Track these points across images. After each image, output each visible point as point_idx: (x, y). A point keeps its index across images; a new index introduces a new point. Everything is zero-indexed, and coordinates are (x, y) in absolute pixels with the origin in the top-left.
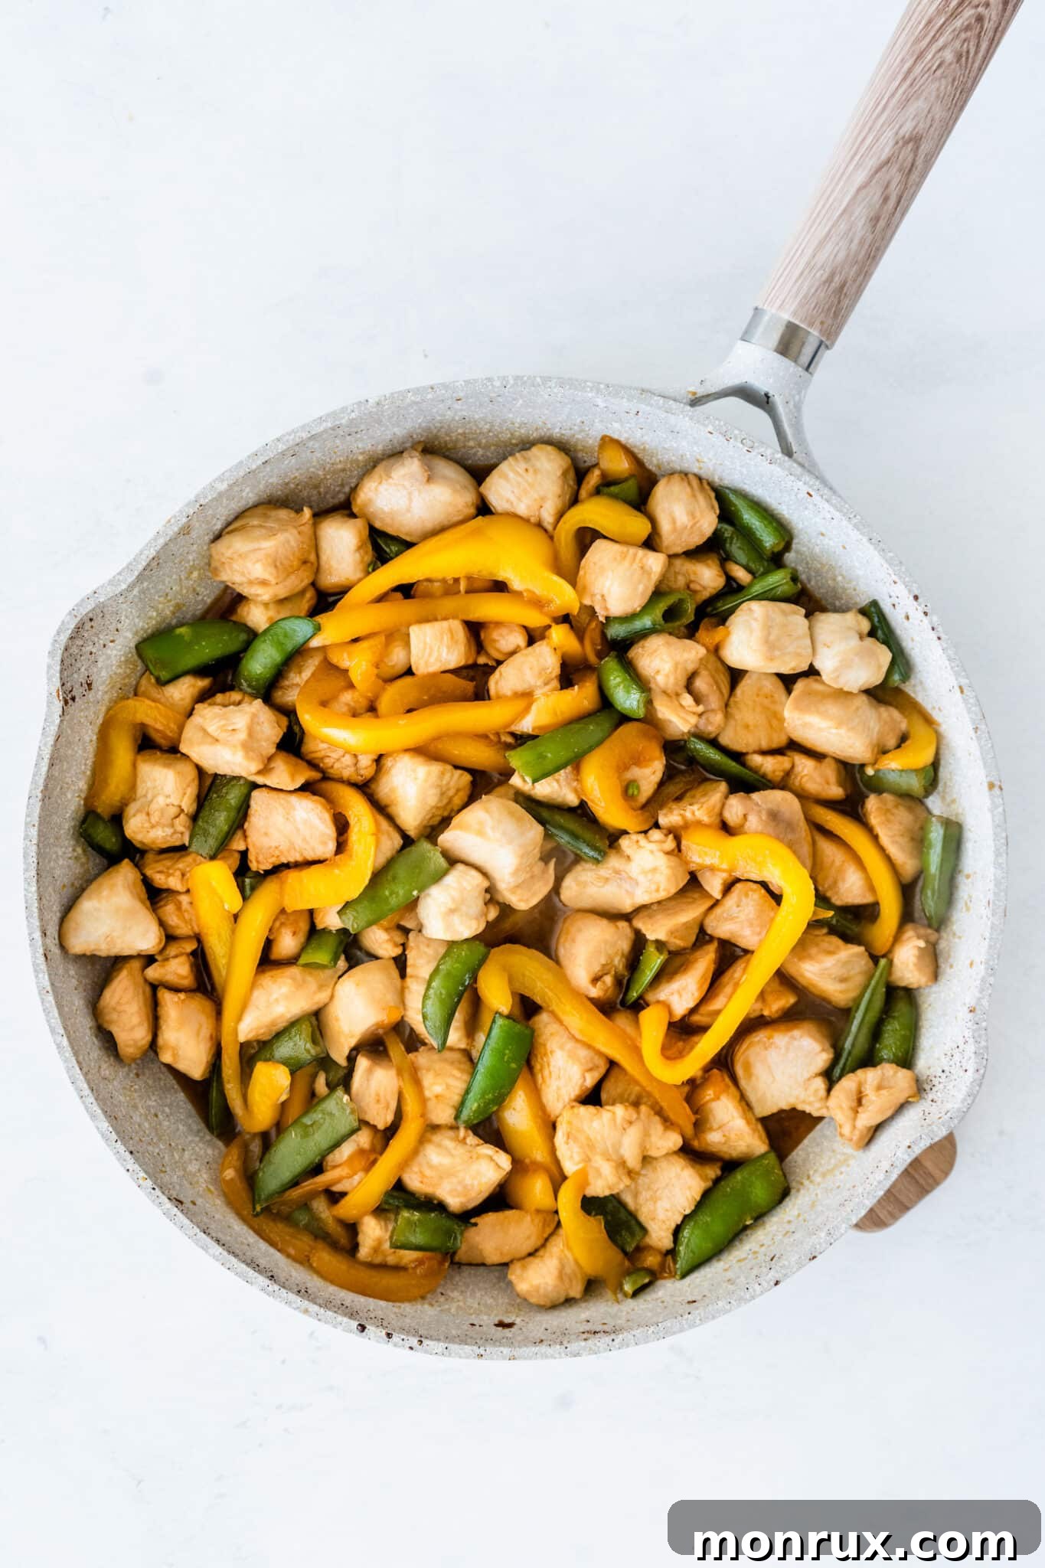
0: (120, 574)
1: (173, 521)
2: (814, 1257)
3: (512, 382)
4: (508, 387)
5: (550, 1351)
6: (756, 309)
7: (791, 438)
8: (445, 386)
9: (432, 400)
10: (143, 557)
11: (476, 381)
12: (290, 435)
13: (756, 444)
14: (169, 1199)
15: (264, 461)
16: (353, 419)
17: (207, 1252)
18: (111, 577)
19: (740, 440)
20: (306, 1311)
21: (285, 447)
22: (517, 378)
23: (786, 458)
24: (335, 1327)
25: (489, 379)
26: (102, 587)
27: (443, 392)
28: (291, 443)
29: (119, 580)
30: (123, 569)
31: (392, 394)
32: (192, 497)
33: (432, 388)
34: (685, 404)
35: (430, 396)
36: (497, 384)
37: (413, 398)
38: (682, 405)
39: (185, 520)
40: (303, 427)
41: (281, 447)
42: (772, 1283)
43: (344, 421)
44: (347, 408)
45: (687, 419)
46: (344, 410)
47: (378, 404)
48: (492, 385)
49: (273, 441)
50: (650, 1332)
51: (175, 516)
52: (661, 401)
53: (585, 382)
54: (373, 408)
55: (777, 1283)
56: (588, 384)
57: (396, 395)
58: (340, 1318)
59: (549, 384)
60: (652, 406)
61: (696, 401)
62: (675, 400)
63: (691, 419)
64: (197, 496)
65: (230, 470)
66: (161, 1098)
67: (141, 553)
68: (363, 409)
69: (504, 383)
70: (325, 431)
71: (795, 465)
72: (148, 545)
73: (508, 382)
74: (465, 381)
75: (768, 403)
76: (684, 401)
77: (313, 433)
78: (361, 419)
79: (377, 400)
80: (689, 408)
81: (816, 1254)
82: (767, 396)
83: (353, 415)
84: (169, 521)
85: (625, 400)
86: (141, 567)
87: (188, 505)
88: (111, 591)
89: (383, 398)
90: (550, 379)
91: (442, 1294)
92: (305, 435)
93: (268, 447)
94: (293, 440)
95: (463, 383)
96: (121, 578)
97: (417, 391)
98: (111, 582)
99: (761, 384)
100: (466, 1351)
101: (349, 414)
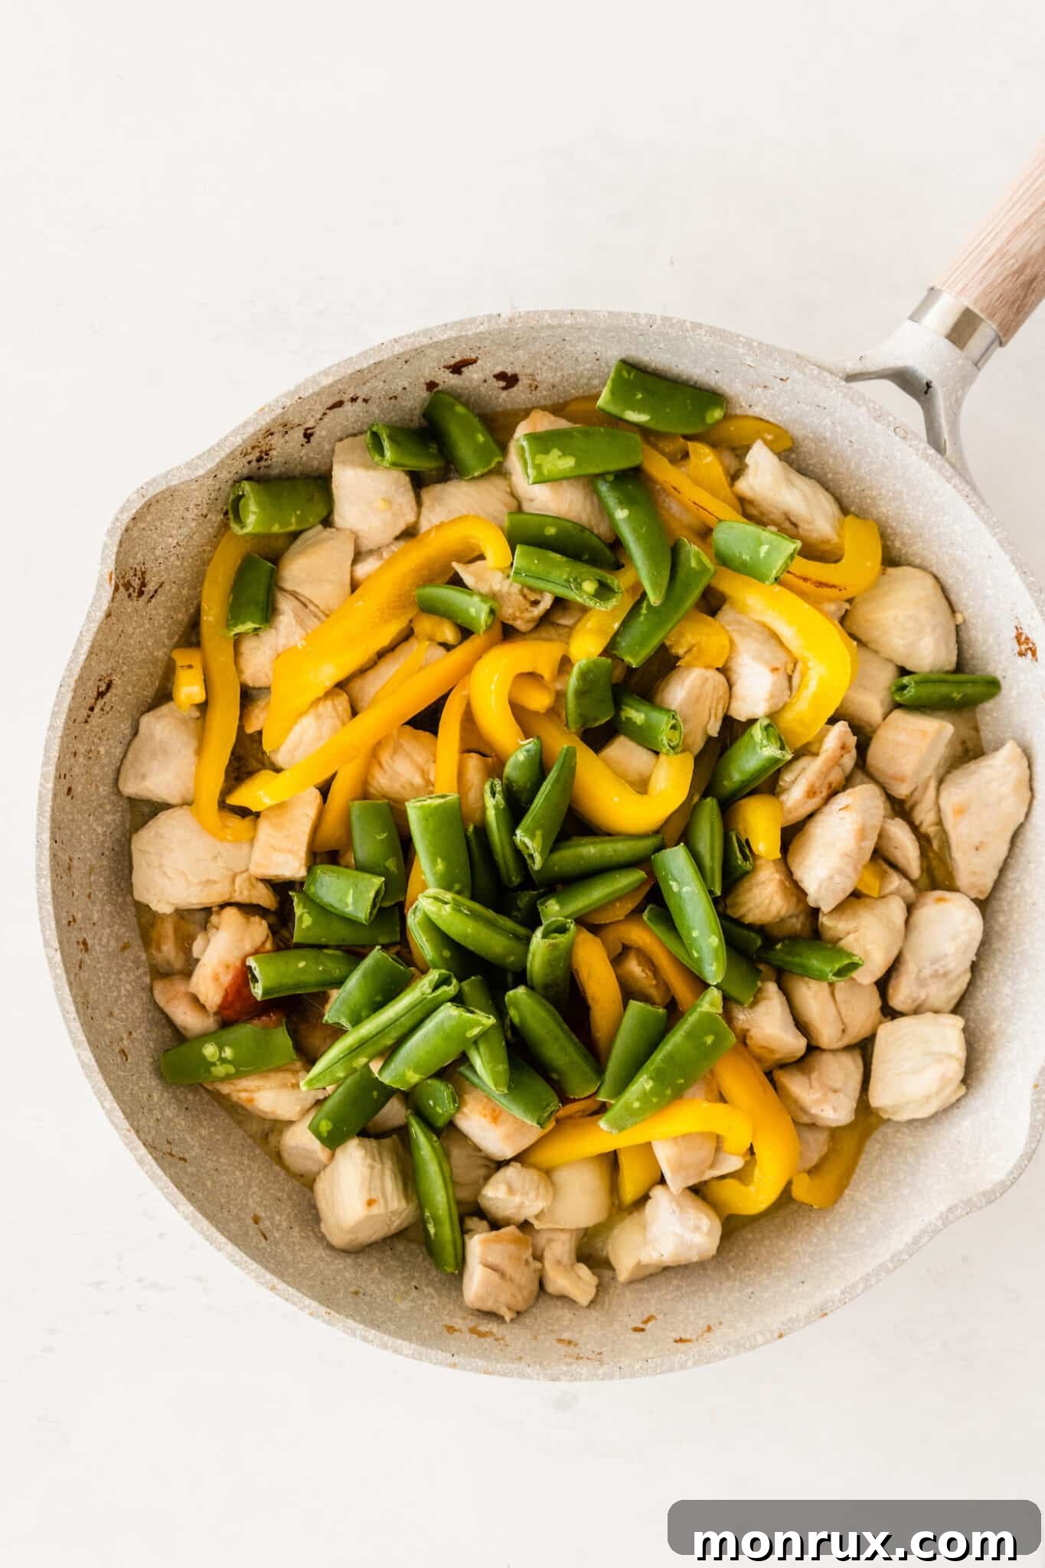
0: (199, 457)
1: (266, 409)
2: (826, 1314)
3: (659, 322)
4: (654, 327)
5: (529, 1370)
6: (932, 289)
7: (946, 435)
8: (585, 313)
9: (570, 326)
10: (228, 444)
11: (620, 314)
12: (409, 337)
13: (909, 436)
14: (144, 1144)
15: (376, 361)
16: (481, 333)
17: (176, 1208)
18: (188, 459)
19: (892, 428)
20: (273, 1288)
21: (401, 350)
22: (665, 319)
23: (939, 456)
24: (302, 1309)
25: (635, 315)
26: (177, 469)
27: (583, 320)
28: (410, 347)
29: (197, 465)
30: (204, 453)
31: (528, 313)
32: (292, 388)
33: (572, 314)
34: (841, 378)
35: (568, 322)
36: (643, 321)
37: (549, 321)
38: (838, 379)
39: (280, 411)
40: (425, 332)
41: (398, 349)
42: (776, 1335)
43: (470, 333)
44: (476, 319)
45: (840, 395)
46: (472, 321)
47: (511, 321)
48: (637, 321)
49: (390, 341)
50: (637, 1366)
51: (270, 405)
52: (816, 371)
53: (738, 336)
54: (505, 323)
55: (781, 1336)
56: (741, 339)
57: (531, 314)
58: (308, 1301)
59: (699, 331)
60: (805, 374)
61: (851, 378)
62: (831, 373)
63: (845, 395)
64: (298, 387)
65: (338, 365)
66: (148, 1031)
67: (226, 438)
68: (493, 323)
69: (651, 322)
70: (448, 340)
71: (947, 465)
72: (235, 432)
73: (655, 321)
74: (609, 313)
75: (926, 393)
76: (841, 375)
77: (436, 340)
78: (490, 334)
79: (510, 315)
80: (843, 383)
81: (828, 1311)
82: (929, 385)
83: (481, 328)
84: (263, 409)
85: (777, 363)
86: (223, 455)
87: (286, 395)
88: (187, 475)
89: (517, 315)
90: (700, 326)
91: (416, 1288)
92: (425, 341)
93: (383, 347)
94: (413, 343)
95: (606, 315)
96: (200, 462)
97: (554, 314)
98: (189, 465)
99: (926, 370)
100: (439, 1357)
101: (478, 327)
